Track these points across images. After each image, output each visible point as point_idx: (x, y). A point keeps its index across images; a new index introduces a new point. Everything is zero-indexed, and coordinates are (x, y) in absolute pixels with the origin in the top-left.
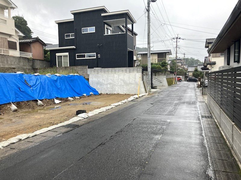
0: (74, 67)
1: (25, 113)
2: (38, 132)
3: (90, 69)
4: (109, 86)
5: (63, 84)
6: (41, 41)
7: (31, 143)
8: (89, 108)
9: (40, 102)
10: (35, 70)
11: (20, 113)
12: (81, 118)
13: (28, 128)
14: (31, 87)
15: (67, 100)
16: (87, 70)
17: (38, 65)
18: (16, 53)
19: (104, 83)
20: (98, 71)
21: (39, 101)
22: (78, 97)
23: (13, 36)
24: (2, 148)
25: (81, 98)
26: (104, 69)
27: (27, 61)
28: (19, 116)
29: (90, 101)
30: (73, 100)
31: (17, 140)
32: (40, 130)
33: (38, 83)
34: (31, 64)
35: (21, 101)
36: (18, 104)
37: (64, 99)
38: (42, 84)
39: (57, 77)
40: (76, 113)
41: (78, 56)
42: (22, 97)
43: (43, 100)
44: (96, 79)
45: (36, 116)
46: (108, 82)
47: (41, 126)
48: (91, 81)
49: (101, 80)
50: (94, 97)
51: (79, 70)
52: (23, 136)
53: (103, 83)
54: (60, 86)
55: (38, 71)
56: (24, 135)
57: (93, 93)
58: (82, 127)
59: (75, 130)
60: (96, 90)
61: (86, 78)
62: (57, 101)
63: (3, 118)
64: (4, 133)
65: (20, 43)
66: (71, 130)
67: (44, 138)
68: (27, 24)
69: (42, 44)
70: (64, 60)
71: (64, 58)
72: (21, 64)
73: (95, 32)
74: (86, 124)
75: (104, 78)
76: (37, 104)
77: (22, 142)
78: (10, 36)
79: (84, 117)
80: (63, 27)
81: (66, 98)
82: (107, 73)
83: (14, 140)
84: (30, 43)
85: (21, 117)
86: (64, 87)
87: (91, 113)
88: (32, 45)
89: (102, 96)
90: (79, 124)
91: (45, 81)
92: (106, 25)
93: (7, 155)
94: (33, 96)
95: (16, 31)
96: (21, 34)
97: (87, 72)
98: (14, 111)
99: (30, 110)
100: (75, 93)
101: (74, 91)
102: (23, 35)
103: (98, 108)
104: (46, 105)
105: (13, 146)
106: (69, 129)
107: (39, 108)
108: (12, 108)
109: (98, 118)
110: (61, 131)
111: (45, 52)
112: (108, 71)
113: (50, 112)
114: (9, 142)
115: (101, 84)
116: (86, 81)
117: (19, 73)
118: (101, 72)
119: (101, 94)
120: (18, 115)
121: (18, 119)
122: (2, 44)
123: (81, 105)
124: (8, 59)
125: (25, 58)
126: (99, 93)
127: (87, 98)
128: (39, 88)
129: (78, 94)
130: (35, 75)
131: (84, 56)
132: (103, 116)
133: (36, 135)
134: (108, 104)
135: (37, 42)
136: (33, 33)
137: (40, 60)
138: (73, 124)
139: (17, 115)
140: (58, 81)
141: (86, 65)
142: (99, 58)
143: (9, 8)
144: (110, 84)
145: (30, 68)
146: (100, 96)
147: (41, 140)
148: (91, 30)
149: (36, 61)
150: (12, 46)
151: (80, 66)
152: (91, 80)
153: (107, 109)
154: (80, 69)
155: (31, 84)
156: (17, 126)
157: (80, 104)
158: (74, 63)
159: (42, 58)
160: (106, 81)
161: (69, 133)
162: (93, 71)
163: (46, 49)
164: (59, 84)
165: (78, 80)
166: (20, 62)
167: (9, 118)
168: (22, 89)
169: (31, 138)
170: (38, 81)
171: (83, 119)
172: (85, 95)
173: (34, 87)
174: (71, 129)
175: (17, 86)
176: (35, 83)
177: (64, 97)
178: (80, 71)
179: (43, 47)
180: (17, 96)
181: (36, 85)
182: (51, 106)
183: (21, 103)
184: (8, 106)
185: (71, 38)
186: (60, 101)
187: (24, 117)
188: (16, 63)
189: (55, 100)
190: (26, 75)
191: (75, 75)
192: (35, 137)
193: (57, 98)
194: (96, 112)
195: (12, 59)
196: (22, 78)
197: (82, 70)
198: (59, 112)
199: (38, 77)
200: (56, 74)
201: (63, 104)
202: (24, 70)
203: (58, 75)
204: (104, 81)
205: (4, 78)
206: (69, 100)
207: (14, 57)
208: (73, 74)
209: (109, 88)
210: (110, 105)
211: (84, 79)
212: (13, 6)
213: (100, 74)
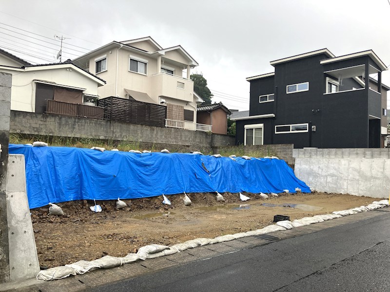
0: (271, 145)
1: (201, 210)
2: (220, 239)
3: (297, 149)
4: (329, 179)
5: (253, 171)
6: (225, 107)
7: (213, 252)
8: (294, 214)
9: (219, 196)
10: (213, 149)
11: (194, 210)
12: (281, 228)
13: (206, 232)
14: (209, 173)
15: (258, 197)
16: (292, 151)
17: (218, 142)
18: (192, 126)
19: (320, 173)
20: (310, 153)
21: (219, 194)
22: (276, 195)
23: (190, 104)
24: (179, 252)
25: (280, 196)
26: (321, 149)
27: (204, 136)
28: (194, 213)
29: (295, 203)
30: (267, 199)
31: (196, 245)
32: (224, 236)
33: (218, 168)
34: (209, 140)
35: (196, 192)
36: (192, 196)
37: (254, 195)
38: (224, 171)
39: (245, 160)
40: (273, 219)
41: (279, 129)
42: (197, 187)
43: (224, 193)
44: (307, 167)
45: (215, 216)
46: (329, 173)
47: (223, 232)
48: (298, 170)
49: (315, 168)
50: (304, 197)
51: (279, 150)
52: (203, 241)
53: (319, 174)
54: (249, 175)
55: (218, 150)
56: (204, 239)
57: (300, 190)
58: (284, 242)
59: (273, 244)
60: (307, 184)
61: (289, 163)
62: (244, 198)
63: (175, 214)
64: (179, 233)
65: (198, 112)
66: (267, 244)
67: (229, 248)
68: (206, 84)
69: (225, 112)
70: (255, 135)
71: (255, 132)
72: (197, 140)
73: (308, 90)
74: (289, 238)
75: (321, 166)
76: (216, 199)
77: (202, 248)
78: (187, 103)
79: (286, 227)
80: (258, 85)
81: (257, 194)
82: (327, 156)
83: (192, 243)
84: (211, 111)
85: (196, 214)
86: (255, 176)
87: (298, 222)
88: (212, 115)
89: (316, 195)
90: (280, 236)
91: (228, 165)
92: (328, 79)
93: (185, 261)
94: (211, 186)
95: (195, 97)
96: (200, 100)
97: (292, 154)
98: (188, 205)
99: (207, 206)
100: (271, 187)
101: (271, 184)
102: (202, 101)
103: (309, 215)
104: (227, 201)
105: (192, 251)
106: (263, 241)
107: (218, 204)
108: (185, 200)
109: (309, 232)
110: (252, 242)
111: (230, 123)
112: (329, 154)
113: (234, 212)
114: (186, 245)
115: (316, 175)
116: (290, 169)
117: (195, 153)
118: (316, 154)
119: (314, 192)
120: (193, 212)
121: (192, 217)
122: (178, 114)
123: (281, 208)
124: (183, 134)
125: (203, 132)
126: (310, 190)
127: (291, 197)
128: (219, 176)
129: (276, 190)
130: (215, 157)
131: (288, 129)
132: (318, 229)
133: (218, 243)
134: (328, 211)
135: (220, 110)
136: (213, 95)
137: (221, 135)
138: (270, 235)
139: (191, 212)
140: (247, 167)
141: (290, 143)
142: (314, 132)
143: (189, 67)
144: (332, 176)
145: (208, 145)
146: (312, 196)
147: (224, 250)
148: (303, 87)
149: (216, 136)
150: (188, 116)
151: (280, 145)
152: (298, 168)
153: (326, 219)
154: (281, 149)
155: (210, 169)
156: (193, 226)
157: (279, 206)
158: (270, 139)
159: (225, 132)
160: (324, 170)
161: (264, 247)
162: (302, 153)
163: (231, 119)
164: (248, 172)
165: (277, 166)
166: (196, 137)
167: (182, 213)
168: (198, 175)
169: (212, 245)
170: (219, 165)
171: (285, 229)
172: (287, 191)
173: (213, 173)
174: (267, 242)
175: (192, 170)
176: (214, 169)
177: (254, 191)
178: (280, 152)
179: (227, 117)
180: (192, 185)
181: (216, 171)
182: (235, 204)
183: (195, 194)
184: (181, 198)
185: (268, 101)
186: (248, 198)
187: (199, 214)
188: (191, 139)
189: (241, 195)
190: (203, 156)
191: (271, 159)
192: (217, 244)
193: (244, 193)
194: (306, 221)
195: (187, 133)
196: (199, 160)
197: (283, 151)
198: (248, 214)
199: (219, 160)
200: (243, 157)
201: (252, 203)
202: (200, 149)
203: (246, 157)
204: (320, 170)
205: (179, 160)
206: (262, 198)
207: (189, 131)
208: (269, 157)
209: (329, 182)
210: (331, 213)
211: (286, 165)
212: (194, 63)
213: (314, 159)
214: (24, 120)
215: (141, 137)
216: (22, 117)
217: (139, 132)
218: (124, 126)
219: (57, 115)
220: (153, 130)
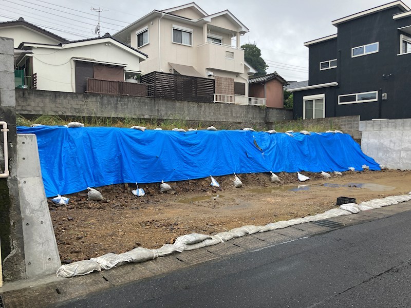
0: (333, 118)
1: (253, 192)
2: (272, 226)
3: (364, 122)
4: (403, 154)
5: (313, 148)
6: (281, 78)
7: (262, 243)
8: (361, 195)
9: (274, 176)
10: (268, 125)
11: (245, 192)
12: (346, 213)
13: (257, 217)
14: (262, 151)
15: (319, 177)
16: (358, 124)
17: (273, 117)
18: (243, 100)
19: (392, 147)
20: (380, 125)
21: (273, 174)
22: (340, 173)
23: (241, 75)
24: (223, 242)
25: (344, 174)
26: (393, 120)
27: (258, 111)
28: (245, 196)
29: (362, 182)
30: (330, 178)
31: (243, 234)
32: (276, 223)
33: (272, 146)
34: (263, 115)
35: (248, 172)
36: (243, 177)
37: (314, 174)
38: (279, 148)
39: (304, 136)
40: (336, 202)
41: (343, 100)
42: (248, 167)
43: (279, 173)
44: (376, 141)
45: (269, 199)
46: (403, 147)
47: (276, 217)
48: (365, 144)
49: (386, 142)
50: (372, 175)
51: (343, 123)
52: (252, 229)
53: (390, 149)
54: (308, 152)
55: (274, 126)
56: (252, 227)
57: (368, 167)
58: (348, 229)
59: (335, 232)
60: (376, 161)
61: (355, 137)
62: (302, 178)
63: (224, 196)
64: (225, 218)
65: (250, 84)
66: (328, 232)
67: (282, 238)
68: (260, 55)
69: (281, 83)
70: (315, 107)
71: (315, 104)
72: (249, 116)
73: (377, 51)
74: (356, 224)
75: (393, 139)
76: (270, 180)
77: (250, 237)
78: (237, 74)
79: (352, 211)
80: (317, 50)
81: (318, 173)
82: (401, 128)
83: (238, 232)
84: (264, 82)
85: (247, 197)
86: (315, 153)
87: (366, 205)
88: (266, 86)
89: (387, 173)
90: (344, 222)
91: (284, 142)
92: (402, 37)
93: (229, 253)
94: (264, 166)
95: (246, 68)
96: (252, 71)
97: (358, 127)
98: (238, 187)
99: (260, 188)
100: (333, 164)
101: (333, 161)
102: (255, 72)
103: (379, 196)
104: (283, 181)
105: (238, 241)
106: (324, 229)
107: (273, 186)
108: (235, 182)
109: (381, 217)
110: (310, 230)
111: (286, 95)
112: (403, 125)
113: (291, 194)
114: (231, 233)
115: (387, 150)
116: (355, 144)
117: (246, 129)
118: (387, 126)
119: (385, 170)
120: (243, 194)
121: (242, 200)
122: (227, 88)
123: (346, 188)
124: (233, 110)
125: (256, 106)
126: (380, 167)
127: (357, 175)
128: (273, 154)
129: (340, 168)
130: (269, 133)
131: (353, 99)
132: (391, 214)
133: (269, 231)
134: (403, 191)
135: (275, 81)
136: (268, 66)
137: (276, 109)
138: (331, 220)
139: (241, 194)
140: (306, 144)
141: (357, 115)
142: (384, 100)
143: (238, 34)
144: (407, 151)
145: (262, 121)
146: (382, 174)
147: (277, 239)
148: (371, 48)
149: (271, 110)
150: (239, 89)
151: (344, 117)
152: (366, 142)
153: (401, 201)
154: (345, 121)
155: (263, 147)
156: (242, 211)
157: (344, 186)
158: (333, 111)
159: (281, 106)
160: (397, 144)
161: (324, 236)
162: (369, 125)
163: (287, 90)
164: (307, 148)
165: (341, 141)
166: (248, 113)
167: (231, 196)
168: (250, 154)
169: (262, 234)
170: (273, 143)
171: (351, 214)
172: (352, 169)
173: (267, 151)
174: (328, 229)
175: (243, 149)
176: (268, 145)
177: (315, 170)
178: (345, 125)
179: (283, 88)
180: (243, 165)
181: (270, 149)
182: (292, 184)
183: (247, 175)
184: (231, 179)
185: (330, 68)
186: (308, 178)
187: (250, 197)
188: (242, 115)
189: (299, 174)
190: (256, 132)
191: (334, 133)
192: (268, 233)
193: (302, 172)
194: (376, 203)
195: (238, 109)
196: (251, 137)
197: (348, 124)
198: (306, 196)
199: (273, 136)
200: (302, 132)
201: (312, 183)
202: (253, 125)
203: (305, 132)
204: (392, 145)
205: (228, 138)
206: (323, 177)
207: (241, 106)
208: (332, 131)
209: (403, 158)
210: (407, 193)
211: (351, 140)
212: (244, 29)
213: (384, 132)
214: (65, 101)
215: (188, 115)
216: (62, 98)
217: (186, 109)
218: (170, 103)
219: (99, 95)
220: (201, 106)
